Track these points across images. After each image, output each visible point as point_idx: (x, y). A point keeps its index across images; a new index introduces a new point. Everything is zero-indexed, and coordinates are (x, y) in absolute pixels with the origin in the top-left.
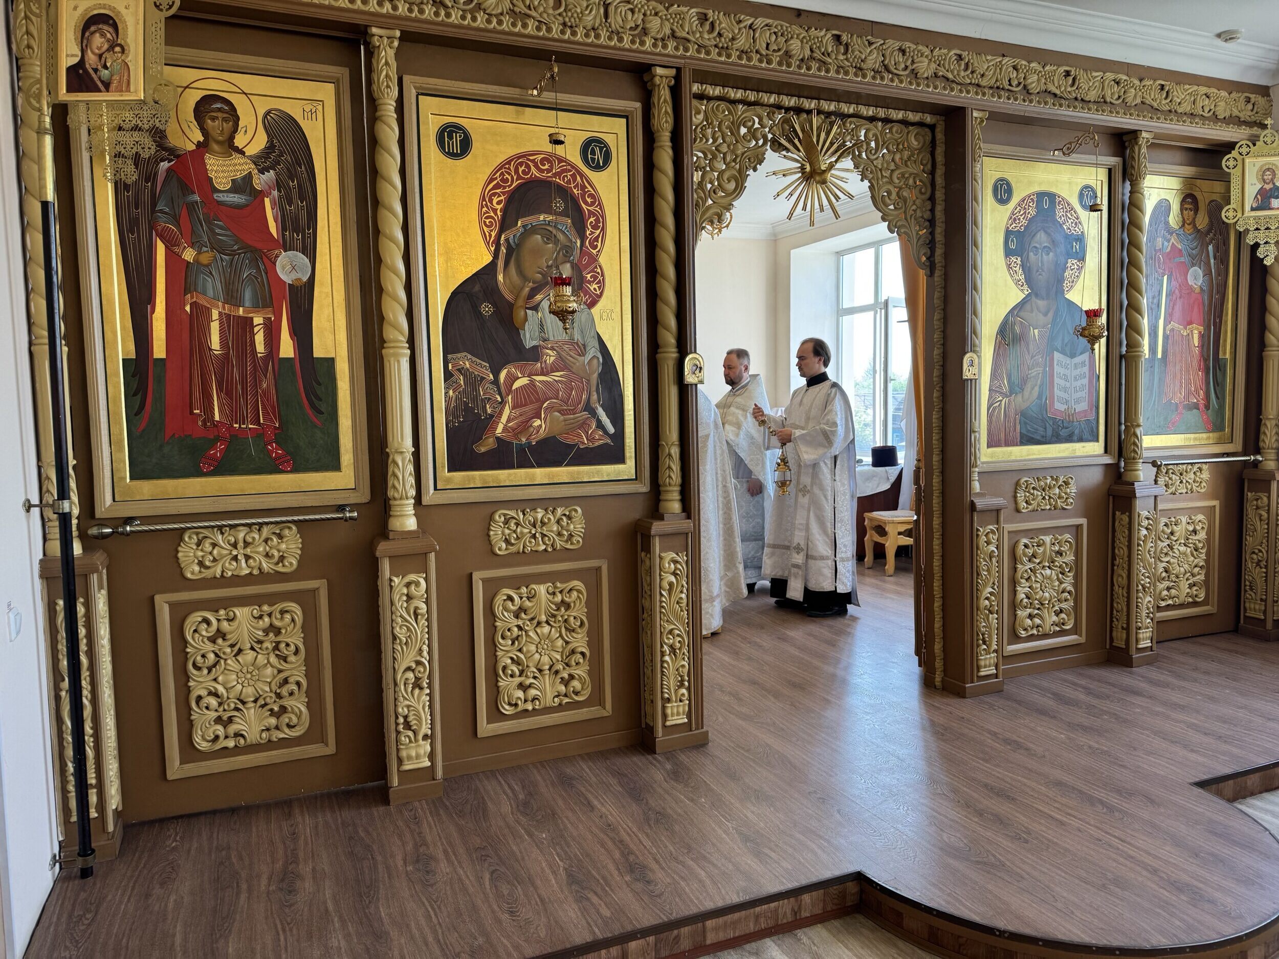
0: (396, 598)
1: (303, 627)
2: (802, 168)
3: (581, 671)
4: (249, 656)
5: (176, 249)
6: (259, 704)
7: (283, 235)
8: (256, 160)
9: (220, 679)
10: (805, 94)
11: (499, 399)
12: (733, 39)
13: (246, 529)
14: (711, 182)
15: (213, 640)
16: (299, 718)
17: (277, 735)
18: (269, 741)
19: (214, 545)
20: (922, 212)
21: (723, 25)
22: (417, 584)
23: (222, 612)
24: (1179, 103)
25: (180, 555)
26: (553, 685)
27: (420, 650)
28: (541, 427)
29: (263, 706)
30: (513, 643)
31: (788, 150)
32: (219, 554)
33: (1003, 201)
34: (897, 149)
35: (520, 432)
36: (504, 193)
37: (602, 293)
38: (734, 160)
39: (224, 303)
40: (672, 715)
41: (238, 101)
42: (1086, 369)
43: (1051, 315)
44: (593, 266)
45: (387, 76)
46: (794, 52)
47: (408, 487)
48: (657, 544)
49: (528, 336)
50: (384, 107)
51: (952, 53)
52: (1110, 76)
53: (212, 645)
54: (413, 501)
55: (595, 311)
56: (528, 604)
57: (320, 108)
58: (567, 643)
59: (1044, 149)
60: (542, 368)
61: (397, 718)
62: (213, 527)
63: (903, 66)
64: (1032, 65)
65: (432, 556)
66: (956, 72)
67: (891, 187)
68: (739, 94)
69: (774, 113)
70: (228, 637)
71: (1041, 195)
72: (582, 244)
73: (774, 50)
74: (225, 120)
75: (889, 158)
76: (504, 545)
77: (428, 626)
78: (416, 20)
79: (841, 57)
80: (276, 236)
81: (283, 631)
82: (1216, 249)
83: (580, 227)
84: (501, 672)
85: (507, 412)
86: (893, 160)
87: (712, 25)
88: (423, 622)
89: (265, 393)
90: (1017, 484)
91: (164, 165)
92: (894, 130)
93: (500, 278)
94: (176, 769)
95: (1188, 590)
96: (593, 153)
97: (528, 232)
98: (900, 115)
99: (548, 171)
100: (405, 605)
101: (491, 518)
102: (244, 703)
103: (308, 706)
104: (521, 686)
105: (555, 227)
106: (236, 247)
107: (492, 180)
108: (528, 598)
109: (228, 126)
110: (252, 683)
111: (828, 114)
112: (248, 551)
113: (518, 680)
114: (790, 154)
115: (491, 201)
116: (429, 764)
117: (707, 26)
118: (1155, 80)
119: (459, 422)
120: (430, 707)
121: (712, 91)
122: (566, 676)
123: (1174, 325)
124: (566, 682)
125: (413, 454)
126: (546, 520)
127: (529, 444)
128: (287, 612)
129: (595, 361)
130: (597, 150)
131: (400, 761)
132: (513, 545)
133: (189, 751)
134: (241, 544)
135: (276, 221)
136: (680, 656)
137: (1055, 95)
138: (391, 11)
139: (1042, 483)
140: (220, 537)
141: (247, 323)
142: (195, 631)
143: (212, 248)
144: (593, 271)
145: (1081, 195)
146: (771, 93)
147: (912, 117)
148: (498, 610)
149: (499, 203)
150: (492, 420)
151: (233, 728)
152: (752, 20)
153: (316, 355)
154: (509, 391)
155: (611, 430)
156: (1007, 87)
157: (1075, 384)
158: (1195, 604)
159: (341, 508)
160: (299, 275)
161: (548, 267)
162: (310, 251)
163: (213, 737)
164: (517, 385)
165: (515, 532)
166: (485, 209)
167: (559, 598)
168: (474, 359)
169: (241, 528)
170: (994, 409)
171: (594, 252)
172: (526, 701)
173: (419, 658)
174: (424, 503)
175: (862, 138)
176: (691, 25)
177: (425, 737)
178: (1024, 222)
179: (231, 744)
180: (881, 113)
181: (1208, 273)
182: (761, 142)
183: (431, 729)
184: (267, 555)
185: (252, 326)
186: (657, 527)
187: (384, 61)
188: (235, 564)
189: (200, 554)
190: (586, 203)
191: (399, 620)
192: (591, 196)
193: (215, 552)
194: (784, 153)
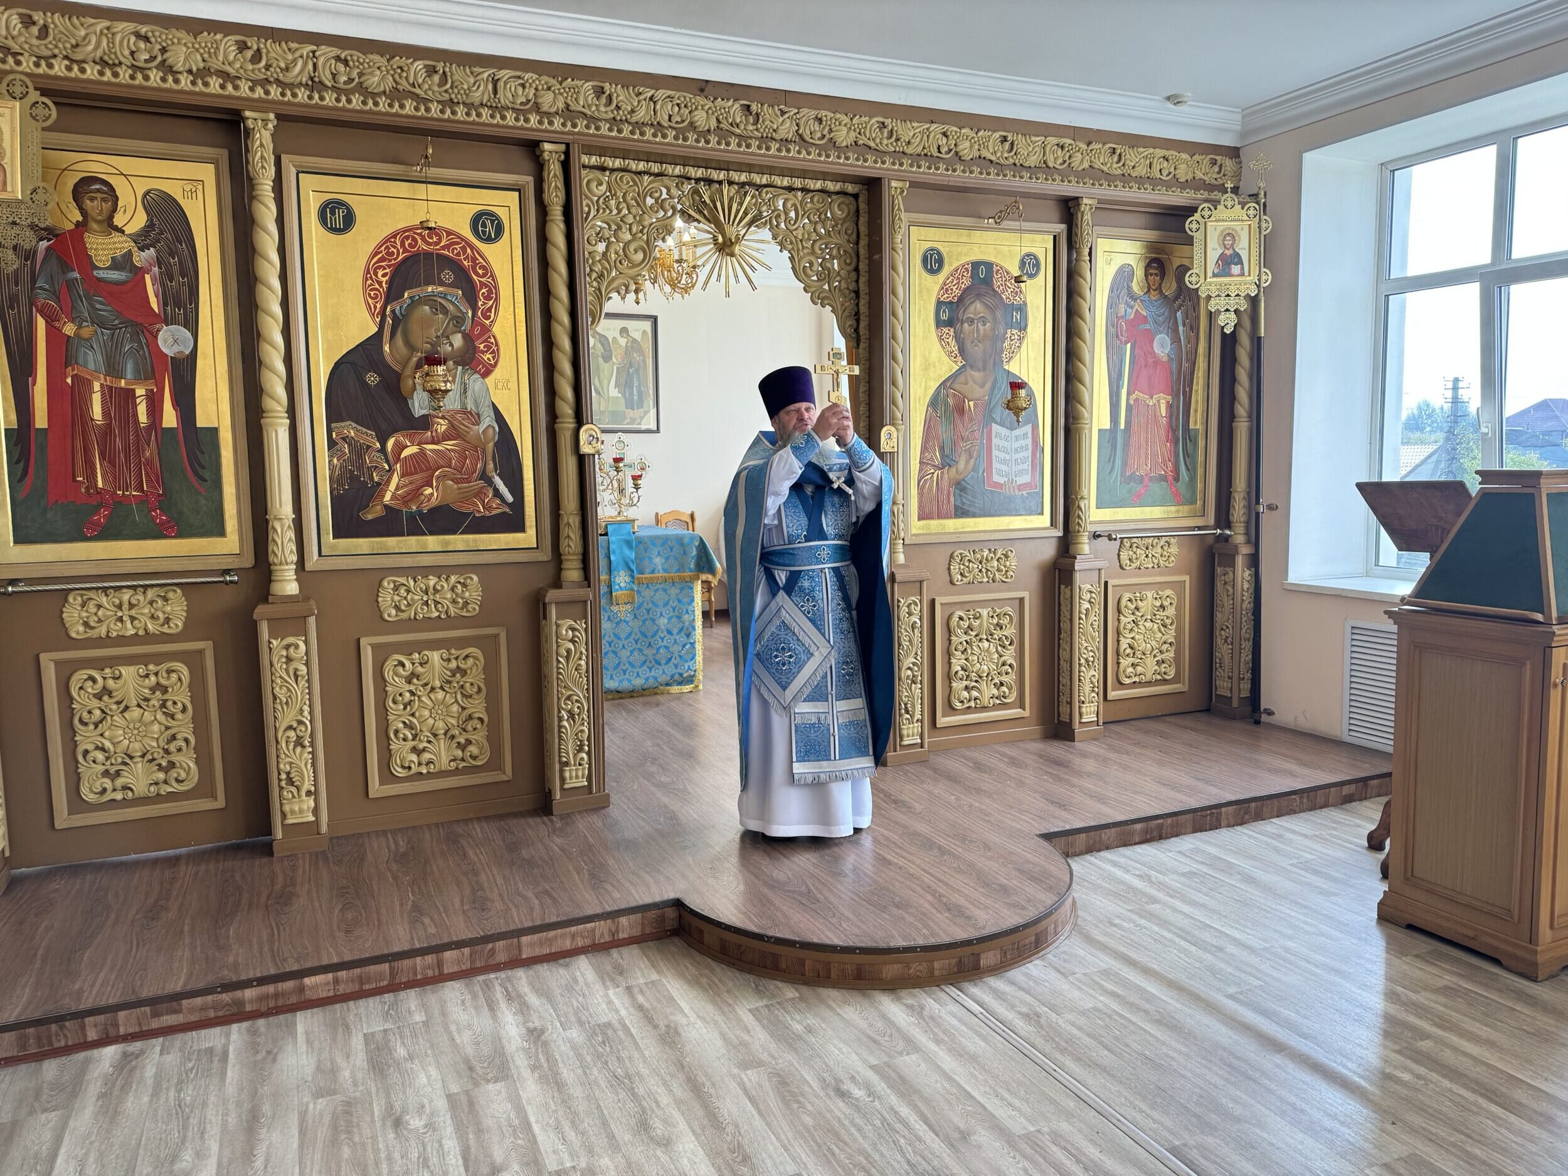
0: (275, 660)
1: (190, 686)
2: (715, 239)
3: (480, 736)
4: (136, 713)
5: (57, 324)
6: (146, 759)
7: (165, 310)
8: (136, 238)
9: (107, 734)
10: (713, 165)
11: (387, 467)
12: (633, 111)
13: (131, 592)
14: (616, 253)
15: (99, 697)
16: (188, 774)
17: (165, 789)
18: (158, 794)
19: (99, 606)
20: (847, 282)
21: (620, 98)
22: (297, 647)
23: (107, 670)
24: (1134, 167)
25: (64, 615)
26: (449, 749)
27: (301, 711)
28: (432, 495)
29: (151, 761)
30: (405, 708)
31: (699, 222)
32: (104, 615)
33: (933, 272)
34: (819, 217)
35: (411, 500)
36: (389, 266)
37: (496, 363)
38: (641, 231)
39: (105, 376)
40: (571, 778)
41: (115, 181)
42: (1029, 441)
43: (988, 386)
44: (486, 336)
45: (262, 157)
46: (698, 124)
47: (287, 553)
48: (553, 612)
49: (416, 405)
50: (259, 187)
51: (874, 120)
52: (1053, 140)
53: (97, 701)
54: (294, 567)
55: (490, 380)
56: (420, 669)
57: (200, 187)
58: (464, 709)
59: (980, 217)
60: (433, 437)
61: (279, 774)
62: (97, 589)
63: (819, 135)
64: (963, 131)
65: (312, 620)
66: (878, 141)
67: (813, 259)
68: (642, 166)
69: (683, 184)
70: (114, 694)
71: (976, 265)
72: (474, 315)
73: (677, 122)
74: (103, 200)
75: (808, 227)
76: (394, 612)
77: (309, 688)
78: (289, 103)
79: (751, 127)
80: (156, 310)
81: (170, 690)
82: (1186, 316)
83: (471, 298)
84: (392, 736)
85: (395, 480)
86: (815, 230)
87: (610, 97)
88: (303, 683)
89: (149, 462)
90: (951, 556)
91: (44, 244)
92: (816, 199)
93: (387, 348)
94: (63, 819)
95: (1156, 667)
96: (484, 225)
97: (414, 303)
98: (819, 185)
99: (437, 244)
100: (284, 666)
101: (380, 584)
102: (131, 758)
103: (197, 762)
104: (414, 750)
105: (444, 298)
106: (116, 322)
107: (376, 254)
108: (421, 664)
109: (107, 206)
110: (138, 738)
111: (742, 185)
112: (133, 612)
113: (411, 744)
114: (701, 225)
115: (376, 274)
116: (313, 819)
117: (603, 100)
118: (1104, 144)
119: (344, 490)
120: (313, 765)
121: (609, 162)
122: (462, 741)
123: (1137, 394)
124: (462, 747)
125: (293, 520)
126: (439, 588)
127: (420, 513)
128: (173, 671)
129: (491, 431)
130: (489, 223)
131: (284, 816)
132: (403, 611)
133: (77, 802)
134: (126, 606)
135: (157, 296)
136: (578, 722)
137: (991, 161)
138: (263, 95)
139: (978, 556)
140: (104, 599)
141: (130, 394)
142: (81, 688)
143: (93, 323)
144: (486, 341)
145: (1022, 264)
146: (676, 164)
147: (831, 186)
148: (388, 675)
149: (384, 275)
150: (378, 488)
151: (120, 782)
152: (653, 92)
153: (199, 425)
154: (398, 459)
155: (510, 498)
156: (936, 154)
157: (1018, 456)
158: (1165, 681)
159: (227, 572)
160: (181, 348)
161: (437, 337)
162: (192, 324)
163: (100, 789)
164: (406, 453)
165: (405, 598)
166: (369, 282)
167: (453, 664)
168: (359, 428)
169: (125, 590)
170: (926, 481)
171: (487, 322)
172: (420, 764)
173: (300, 718)
174: (307, 569)
175: (781, 207)
176: (586, 99)
177: (309, 793)
178: (958, 293)
179: (119, 796)
180: (798, 183)
181: (1176, 340)
182: (670, 213)
183: (315, 785)
184: (153, 617)
185: (134, 397)
186: (552, 595)
187: (258, 142)
188: (119, 624)
189: (85, 614)
190: (477, 274)
191: (279, 681)
192: (482, 267)
193: (100, 613)
194: (695, 224)
